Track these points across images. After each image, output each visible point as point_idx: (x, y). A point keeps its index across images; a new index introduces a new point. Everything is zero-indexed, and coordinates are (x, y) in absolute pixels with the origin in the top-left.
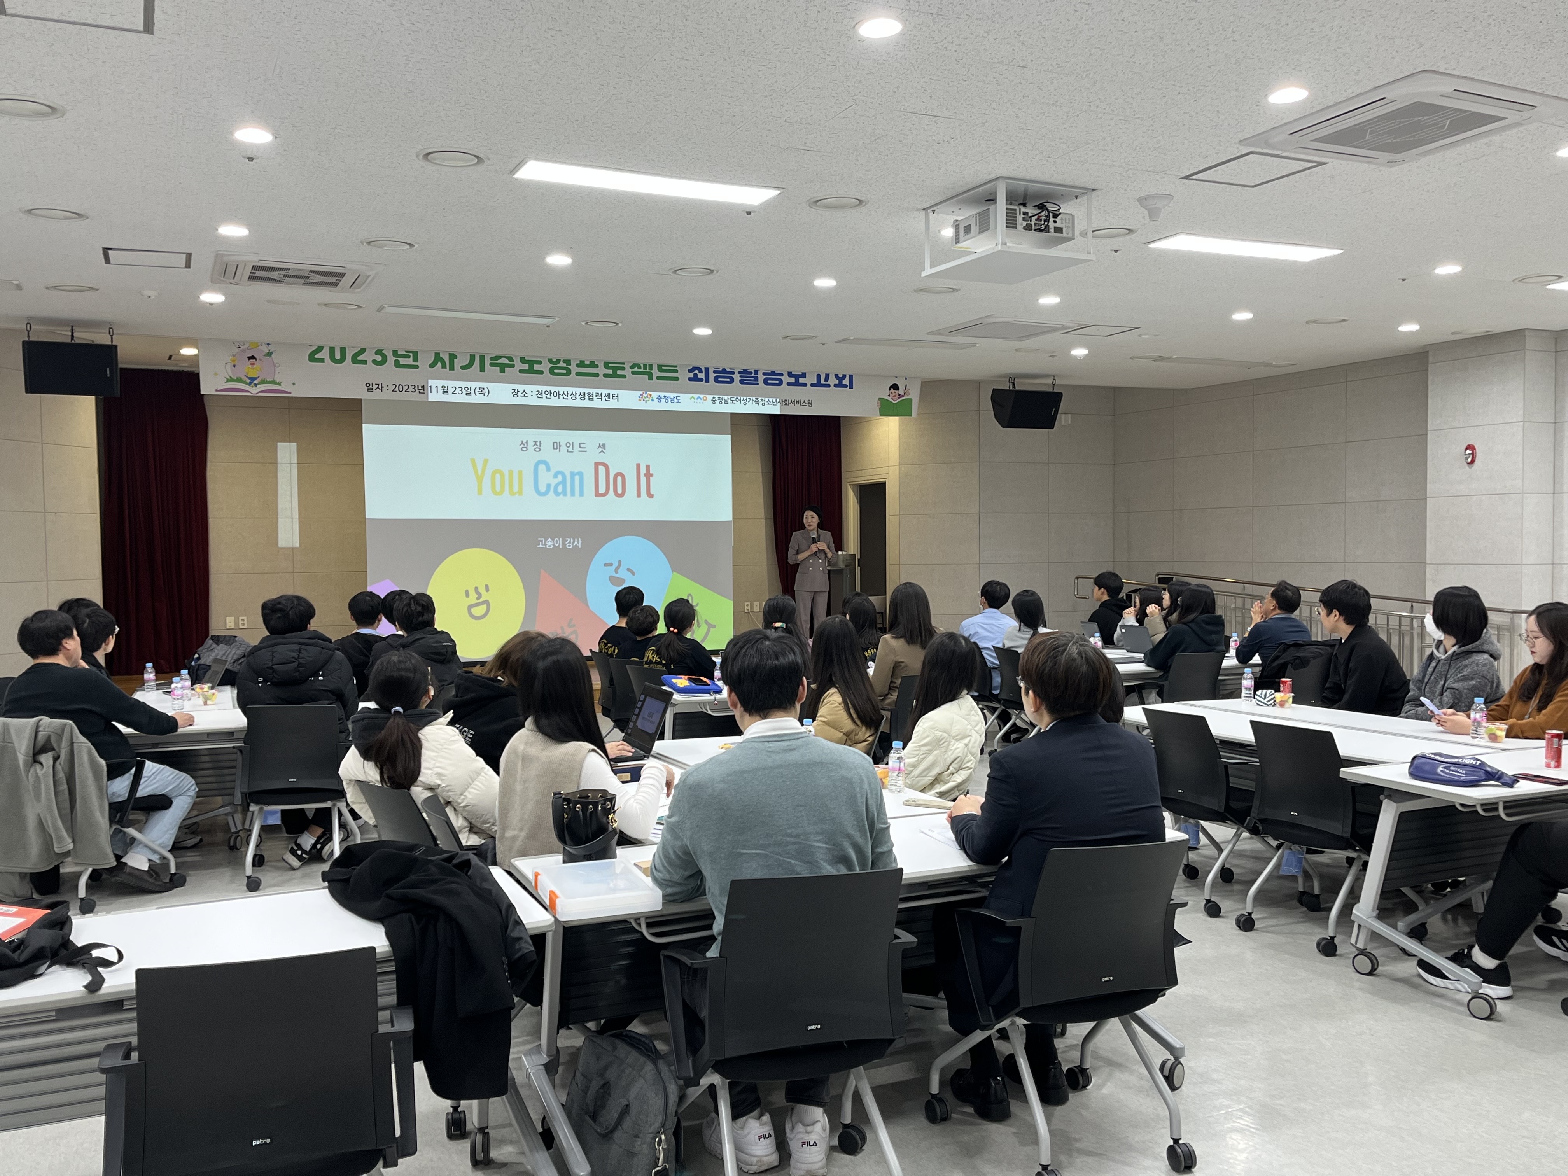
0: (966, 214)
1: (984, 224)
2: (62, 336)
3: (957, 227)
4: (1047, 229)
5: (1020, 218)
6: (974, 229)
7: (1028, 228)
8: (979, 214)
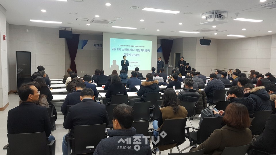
0: (208, 15)
1: (211, 17)
2: (64, 29)
3: (206, 17)
4: (221, 18)
5: (217, 16)
6: (210, 17)
7: (218, 18)
8: (211, 16)
